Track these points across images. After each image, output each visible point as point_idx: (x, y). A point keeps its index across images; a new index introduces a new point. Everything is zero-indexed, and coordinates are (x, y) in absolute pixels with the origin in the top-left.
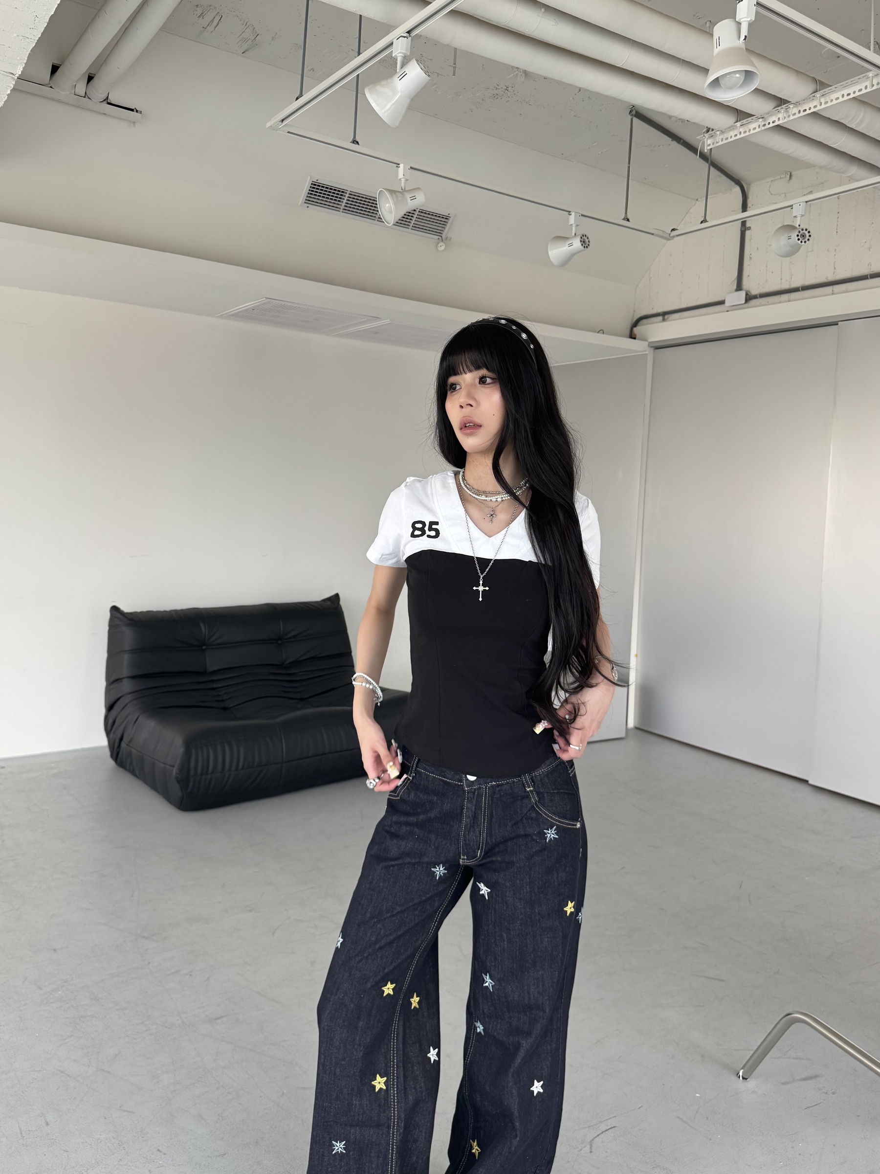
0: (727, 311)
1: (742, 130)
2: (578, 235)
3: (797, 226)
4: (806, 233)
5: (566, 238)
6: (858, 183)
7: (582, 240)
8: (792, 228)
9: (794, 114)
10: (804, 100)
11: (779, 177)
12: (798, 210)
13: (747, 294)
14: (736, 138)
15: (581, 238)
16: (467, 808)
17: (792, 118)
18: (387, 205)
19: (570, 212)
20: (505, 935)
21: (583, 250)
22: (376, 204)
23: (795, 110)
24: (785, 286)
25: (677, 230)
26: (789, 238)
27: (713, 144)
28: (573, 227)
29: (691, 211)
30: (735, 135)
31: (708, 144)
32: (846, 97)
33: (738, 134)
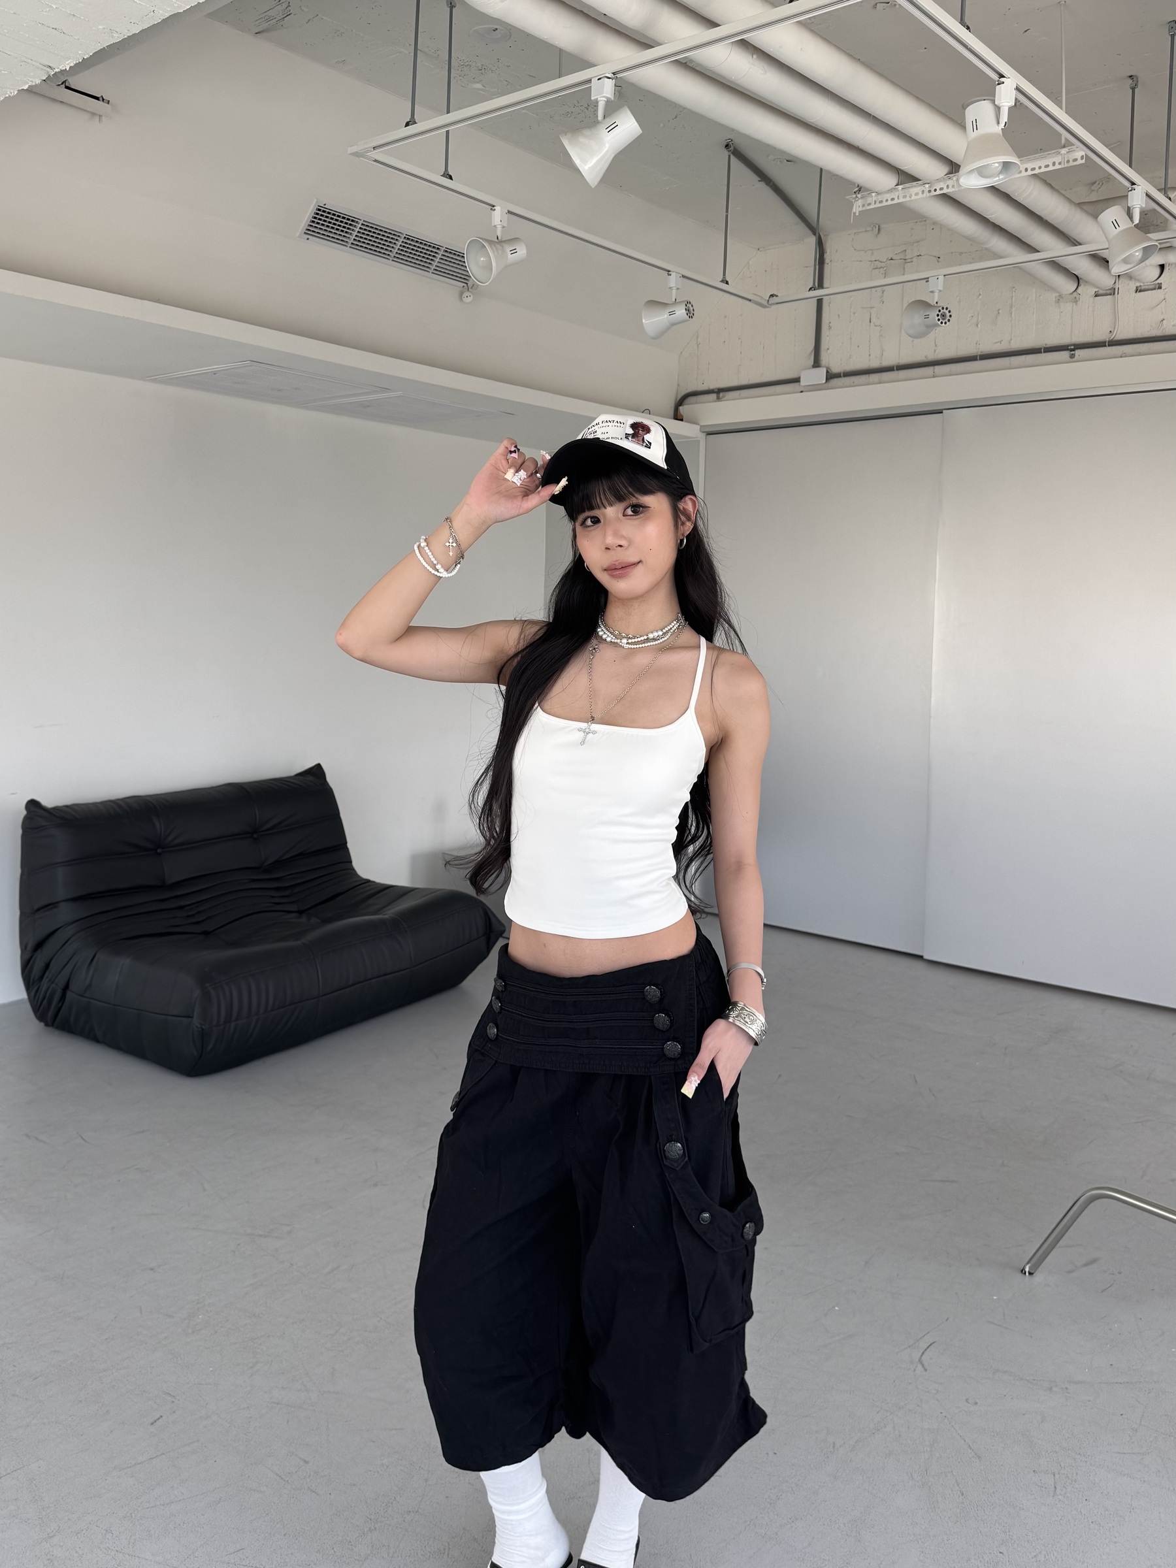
0: (803, 392)
1: (902, 194)
2: (681, 302)
3: (936, 304)
5: (665, 305)
7: (687, 308)
8: (927, 305)
11: (864, 230)
12: (936, 284)
13: (828, 373)
14: (894, 202)
15: (686, 305)
19: (669, 271)
24: (876, 364)
25: (777, 296)
26: (927, 317)
27: (863, 206)
28: (674, 291)
29: (750, 262)
30: (893, 199)
31: (857, 207)
32: (1030, 173)
33: (896, 199)
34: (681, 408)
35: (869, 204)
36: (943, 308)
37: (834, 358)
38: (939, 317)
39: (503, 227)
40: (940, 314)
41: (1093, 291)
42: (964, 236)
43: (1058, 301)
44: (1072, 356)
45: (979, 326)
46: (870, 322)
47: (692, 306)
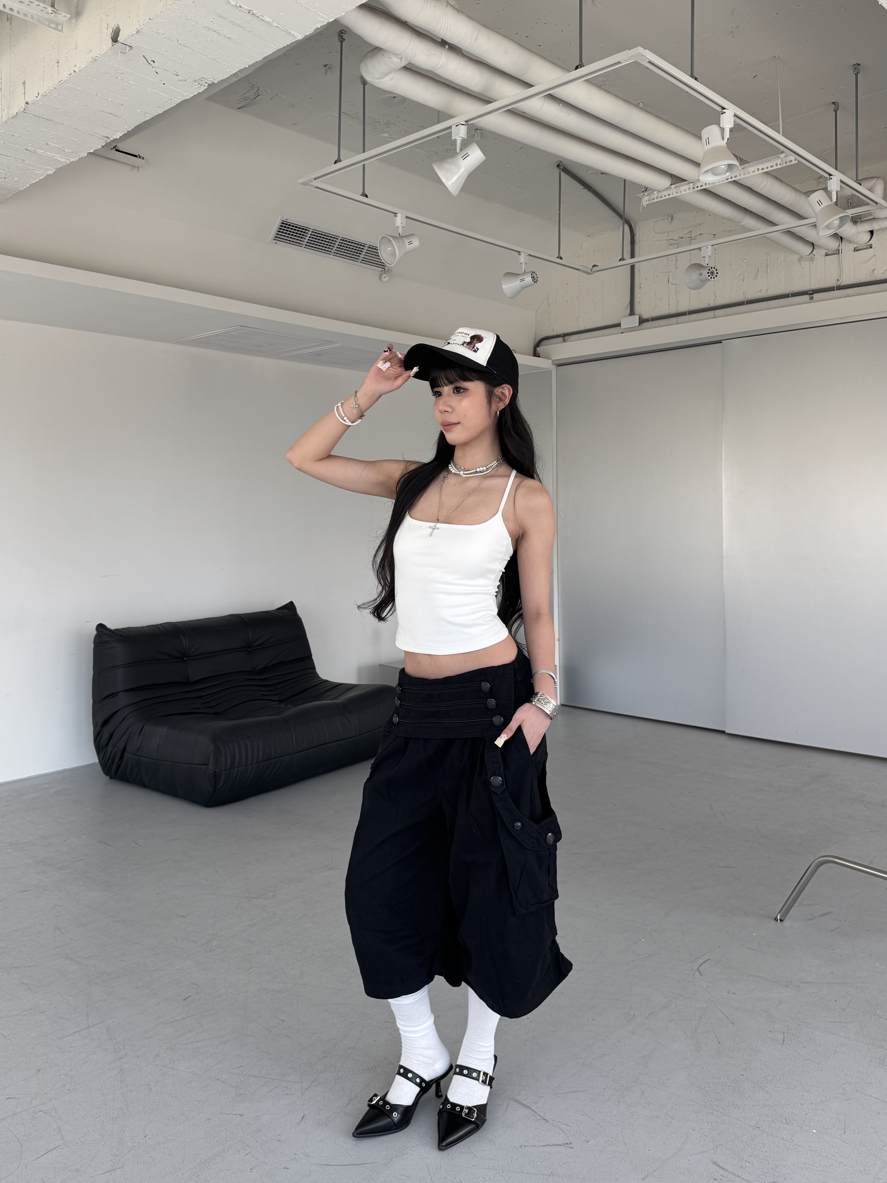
0: (623, 333)
1: (675, 191)
2: (527, 273)
3: (707, 265)
4: (714, 270)
5: (517, 275)
6: (754, 232)
7: (532, 276)
8: (700, 266)
12: (705, 252)
13: (640, 319)
14: (669, 197)
19: (519, 252)
21: (533, 285)
24: (674, 311)
25: (598, 266)
26: (701, 274)
27: (649, 200)
28: (523, 265)
29: (583, 246)
30: (669, 195)
31: (645, 201)
32: (761, 171)
33: (671, 194)
34: (538, 348)
35: (653, 199)
36: (712, 268)
37: (644, 308)
38: (709, 274)
39: (403, 227)
40: (709, 272)
41: (824, 252)
42: (725, 218)
43: (799, 261)
44: (811, 298)
45: (745, 281)
46: (669, 282)
47: (536, 275)
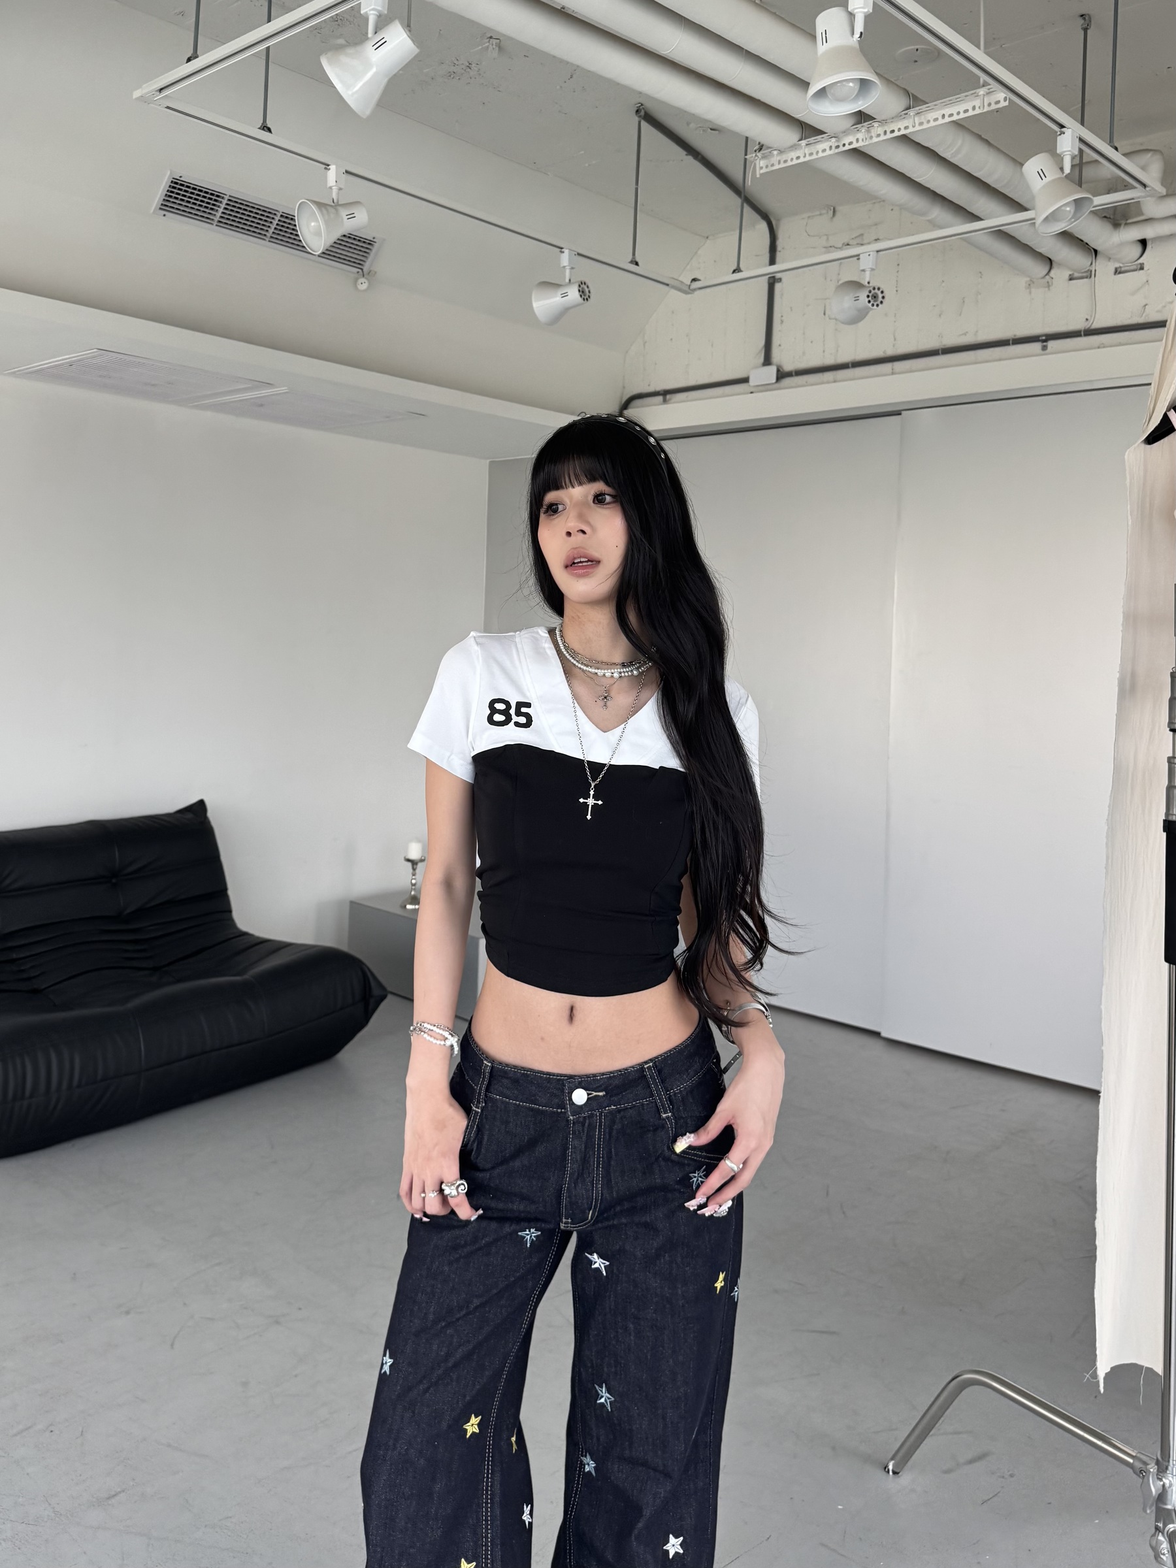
0: (752, 393)
1: (807, 151)
2: (573, 283)
3: (866, 284)
4: (879, 293)
5: (558, 286)
6: (944, 230)
7: (581, 290)
8: (856, 285)
9: (879, 135)
10: (893, 118)
11: (818, 213)
12: (867, 262)
13: (778, 371)
14: (799, 161)
15: (580, 286)
16: (574, 1147)
17: (875, 140)
18: (313, 224)
19: (562, 248)
20: (631, 1326)
21: (582, 304)
22: (295, 225)
23: (880, 130)
24: (829, 361)
25: (699, 280)
26: (858, 299)
27: (767, 167)
28: (567, 271)
29: (696, 253)
30: (798, 158)
31: (760, 167)
32: (947, 120)
33: (801, 157)
35: (773, 165)
36: (874, 289)
37: (787, 355)
38: (870, 299)
40: (870, 295)
41: (1067, 274)
43: (1029, 287)
44: (1044, 348)
45: (943, 316)
46: (824, 314)
47: (588, 287)
